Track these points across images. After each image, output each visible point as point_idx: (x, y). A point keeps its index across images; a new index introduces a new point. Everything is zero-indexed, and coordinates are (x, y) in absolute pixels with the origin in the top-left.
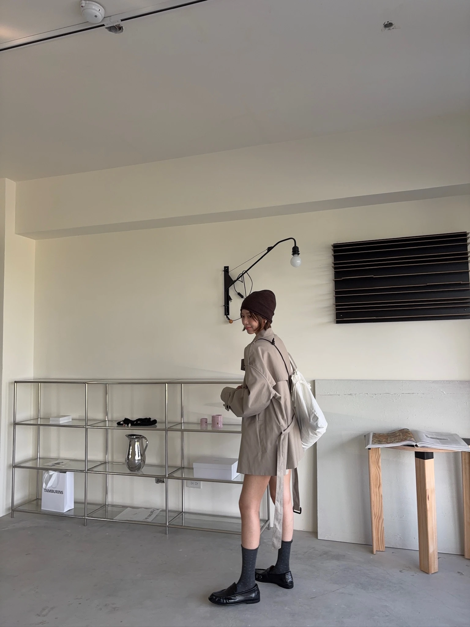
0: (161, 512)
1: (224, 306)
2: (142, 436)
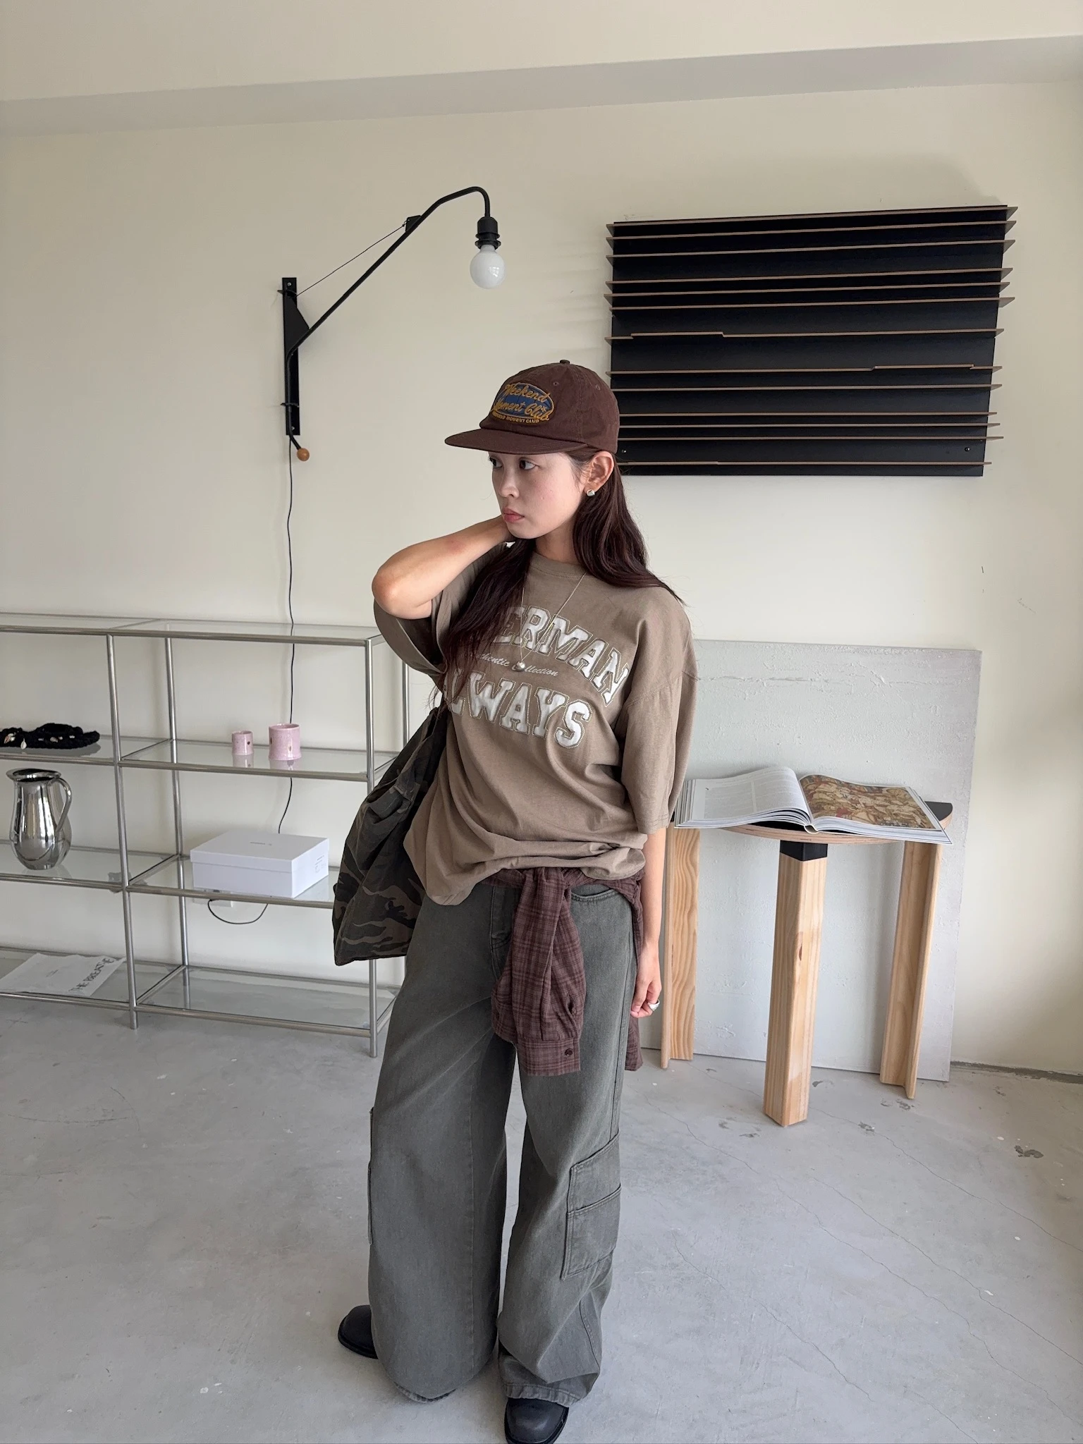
1: (283, 404)
2: (57, 774)
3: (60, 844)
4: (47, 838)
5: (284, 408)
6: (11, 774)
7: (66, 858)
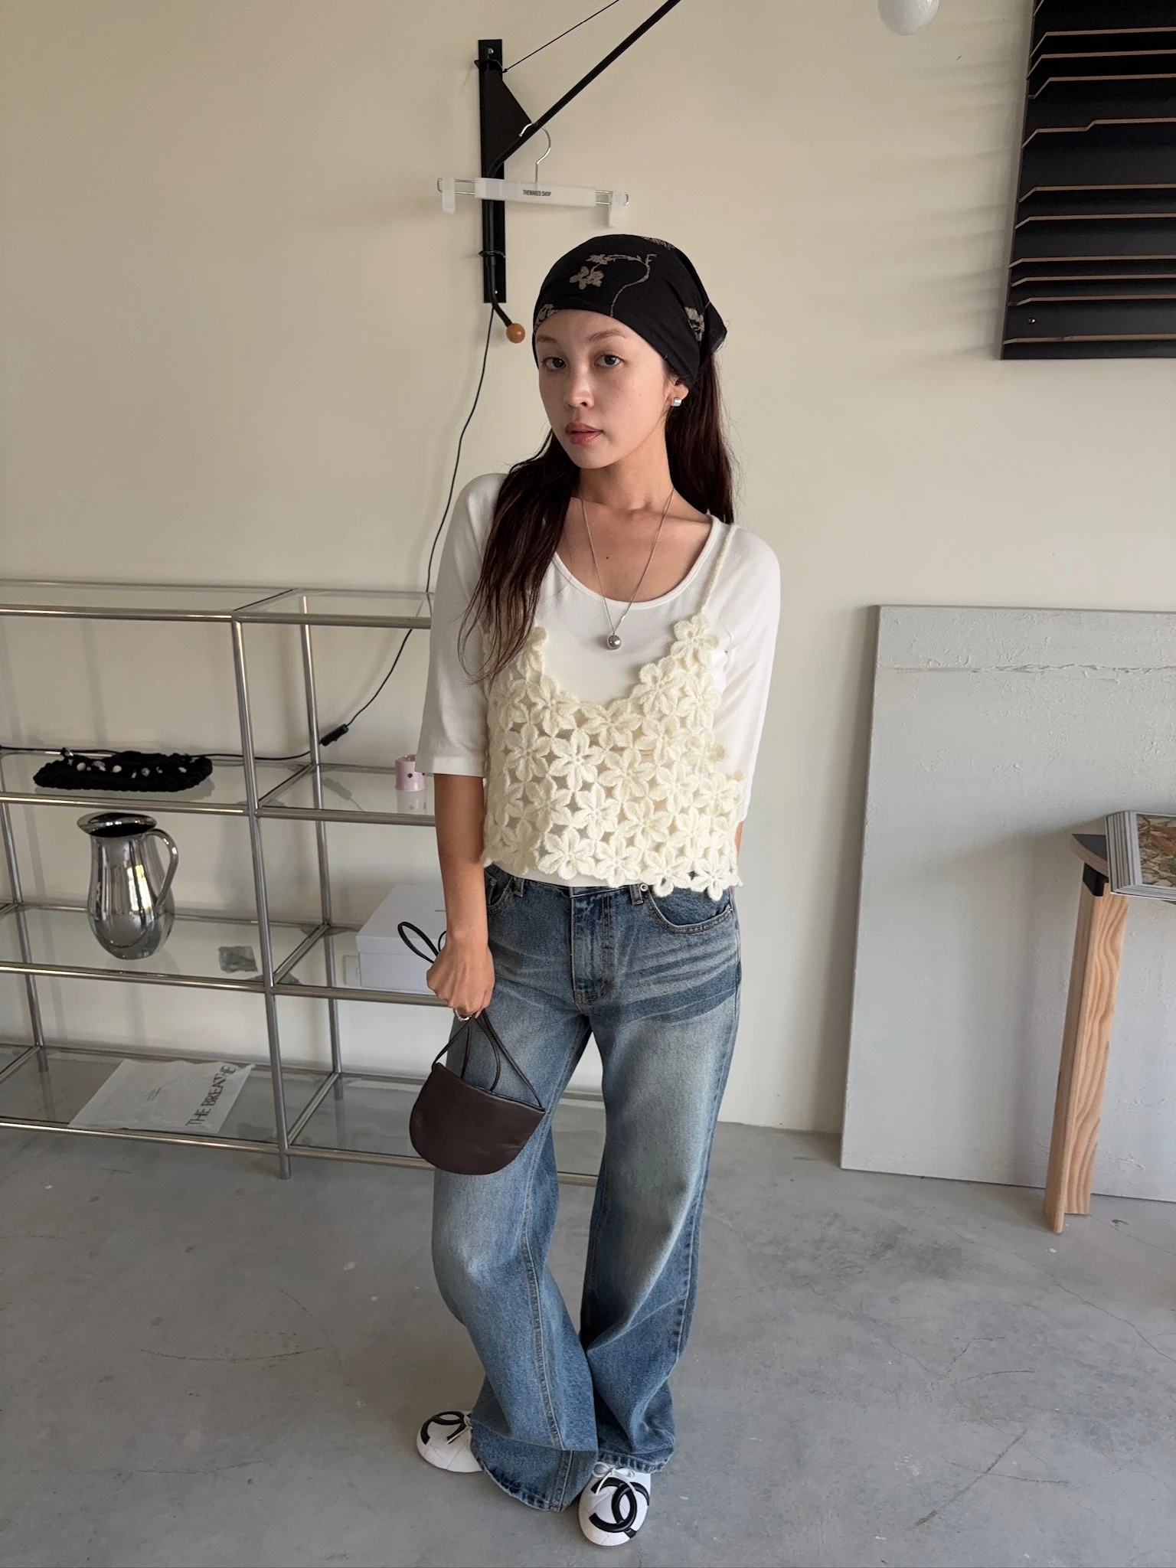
0: (256, 1072)
1: (481, 253)
2: (149, 820)
3: (161, 920)
4: (142, 914)
5: (480, 259)
6: (85, 822)
7: (168, 939)
